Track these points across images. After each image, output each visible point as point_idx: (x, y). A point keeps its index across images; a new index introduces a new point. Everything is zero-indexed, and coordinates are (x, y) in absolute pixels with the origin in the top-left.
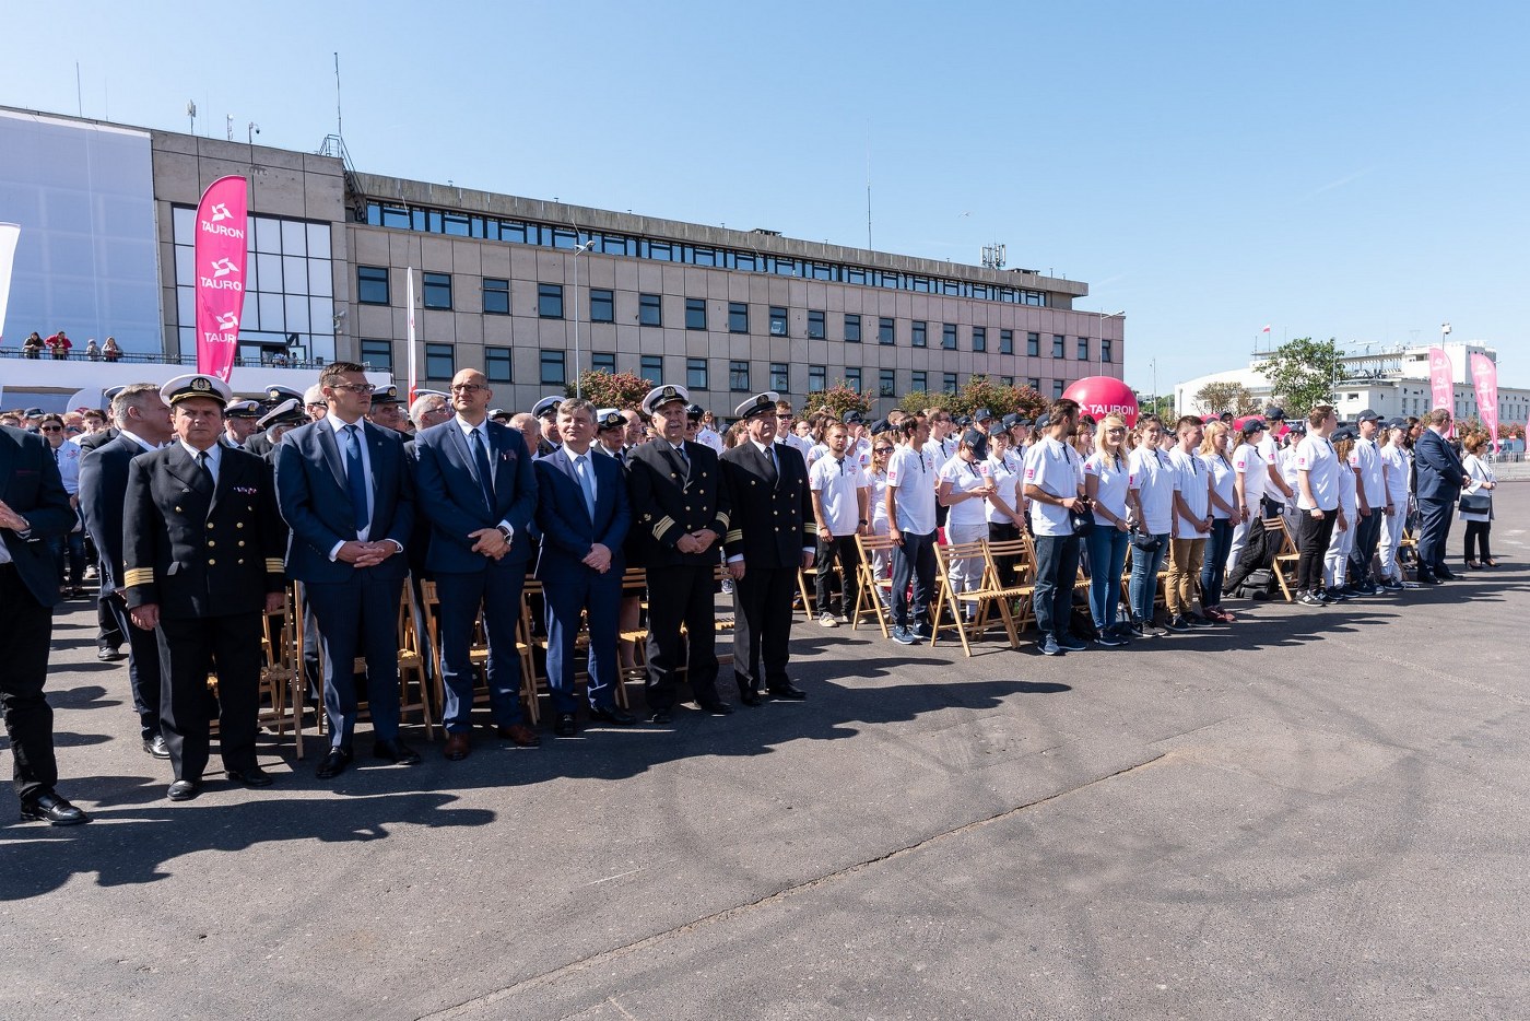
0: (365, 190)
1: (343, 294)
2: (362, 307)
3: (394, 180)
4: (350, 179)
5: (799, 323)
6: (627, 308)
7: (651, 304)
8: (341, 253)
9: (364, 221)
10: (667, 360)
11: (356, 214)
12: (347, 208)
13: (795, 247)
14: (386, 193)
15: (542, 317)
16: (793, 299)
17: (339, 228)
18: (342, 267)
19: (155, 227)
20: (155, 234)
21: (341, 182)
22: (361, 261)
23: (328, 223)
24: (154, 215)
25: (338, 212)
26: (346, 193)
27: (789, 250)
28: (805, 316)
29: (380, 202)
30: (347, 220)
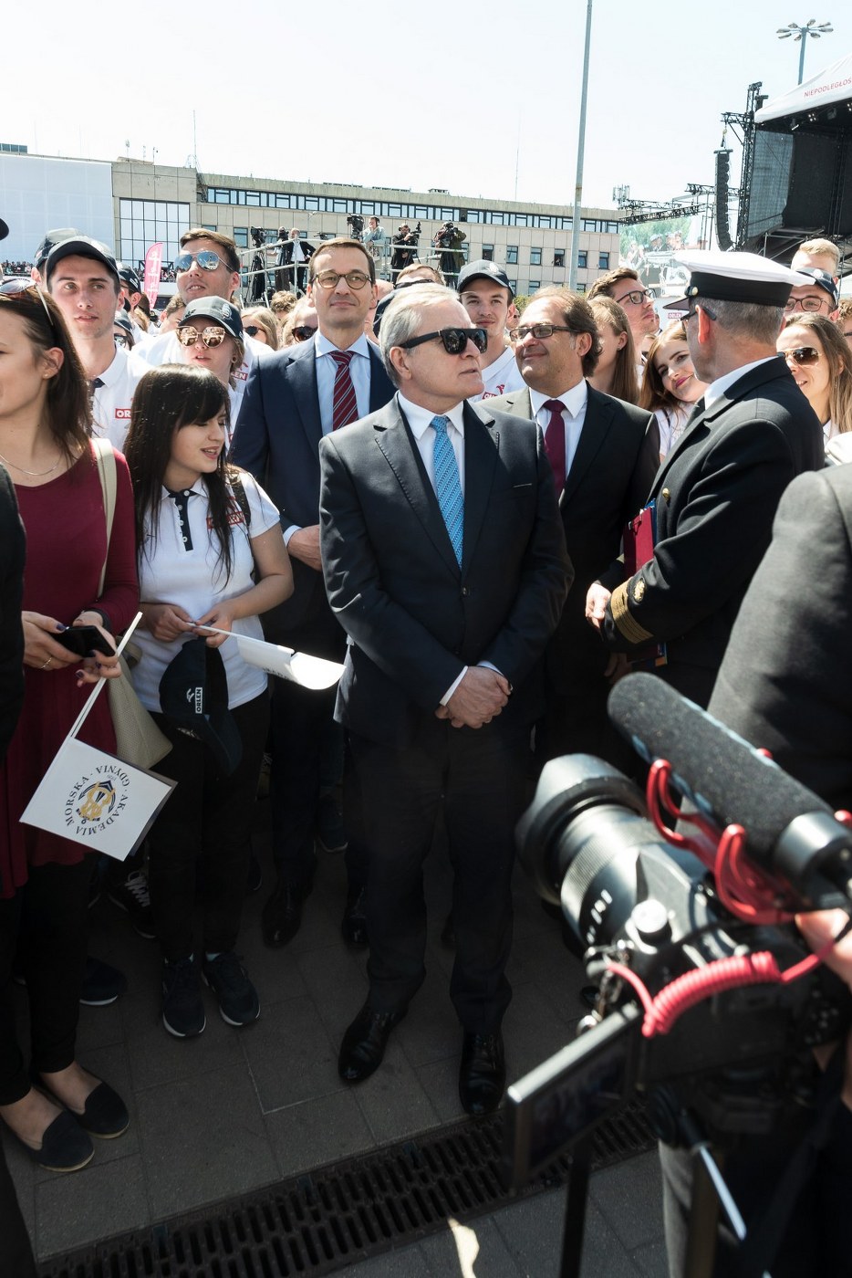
0: (207, 182)
3: (221, 176)
4: (199, 177)
8: (194, 218)
9: (207, 202)
11: (203, 197)
12: (198, 193)
13: (457, 201)
14: (217, 184)
17: (194, 206)
19: (112, 211)
20: (113, 214)
21: (195, 181)
26: (198, 185)
27: (451, 204)
29: (215, 188)
30: (198, 201)
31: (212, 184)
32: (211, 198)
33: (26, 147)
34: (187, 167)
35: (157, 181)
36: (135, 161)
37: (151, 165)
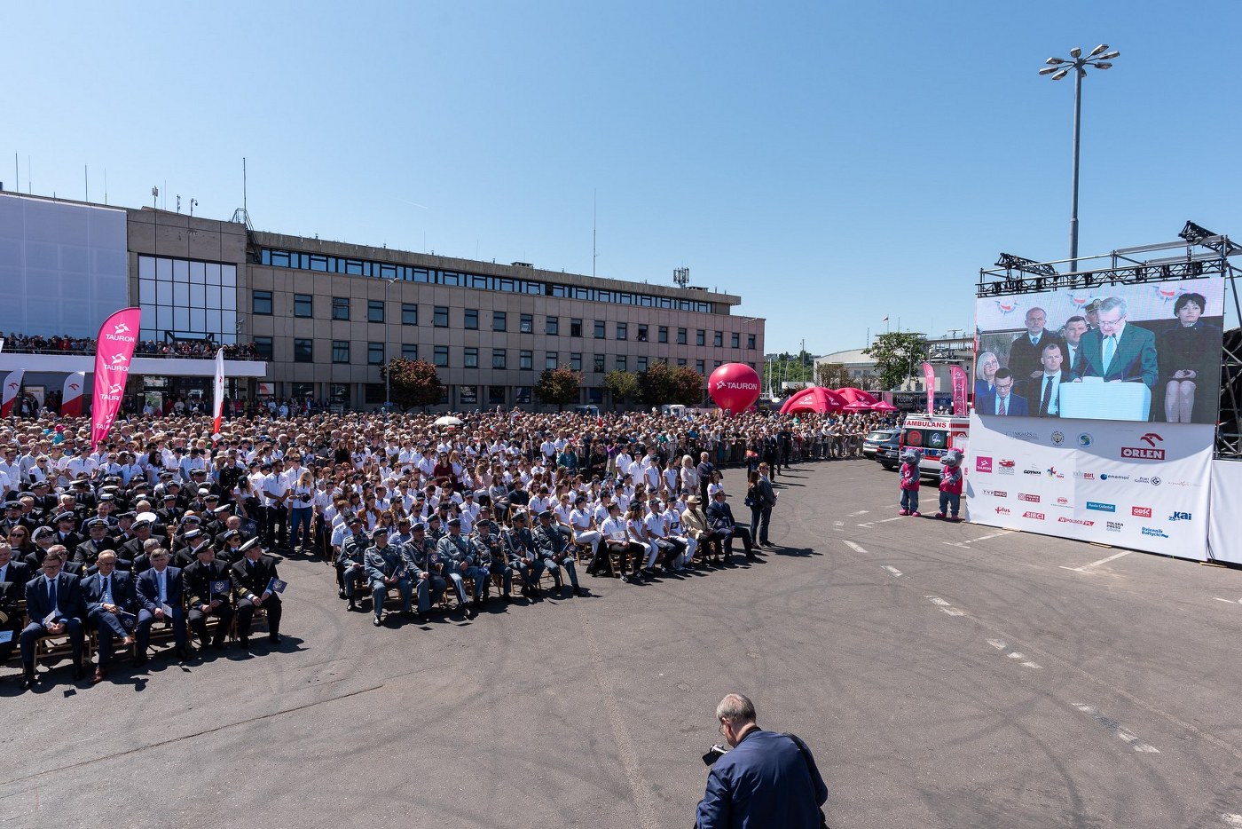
0: (261, 241)
1: (243, 308)
2: (254, 316)
3: (279, 235)
4: (251, 235)
5: (540, 325)
6: (426, 315)
7: (442, 312)
8: (242, 283)
9: (260, 263)
10: (451, 349)
13: (540, 275)
14: (273, 244)
15: (370, 321)
16: (536, 310)
17: (242, 267)
18: (242, 291)
19: (127, 268)
21: (244, 239)
22: (255, 288)
23: (235, 264)
24: (127, 261)
25: (241, 257)
27: (536, 277)
28: (544, 320)
29: (271, 249)
30: (247, 262)
31: (267, 244)
32: (266, 260)
34: (234, 221)
35: (192, 234)
36: (164, 212)
37: (186, 217)
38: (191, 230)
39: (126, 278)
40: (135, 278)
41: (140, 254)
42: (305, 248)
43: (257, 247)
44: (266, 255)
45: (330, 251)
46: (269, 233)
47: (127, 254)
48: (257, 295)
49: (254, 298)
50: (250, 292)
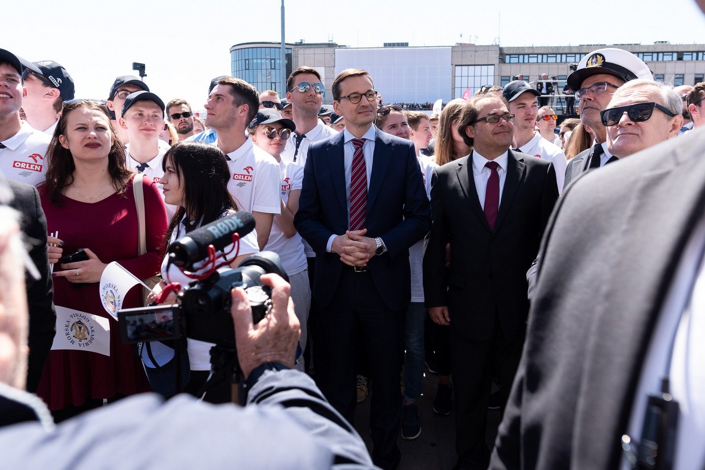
0: (505, 52)
3: (514, 47)
4: (501, 49)
8: (497, 74)
9: (505, 62)
11: (502, 60)
12: (500, 58)
13: (674, 47)
14: (511, 52)
17: (497, 66)
18: (497, 77)
19: (451, 72)
20: (451, 74)
21: (498, 52)
22: (502, 75)
23: (494, 65)
24: (451, 70)
25: (496, 61)
26: (500, 54)
27: (671, 49)
28: (672, 77)
29: (510, 55)
30: (499, 63)
31: (508, 53)
32: (507, 60)
33: (408, 43)
34: (494, 44)
35: (476, 53)
36: (465, 44)
37: (473, 45)
38: (476, 51)
39: (451, 77)
40: (454, 76)
41: (456, 65)
42: (526, 52)
43: (503, 55)
44: (507, 57)
45: (539, 52)
46: (510, 47)
47: (451, 66)
48: (503, 78)
49: (502, 80)
50: (500, 77)
